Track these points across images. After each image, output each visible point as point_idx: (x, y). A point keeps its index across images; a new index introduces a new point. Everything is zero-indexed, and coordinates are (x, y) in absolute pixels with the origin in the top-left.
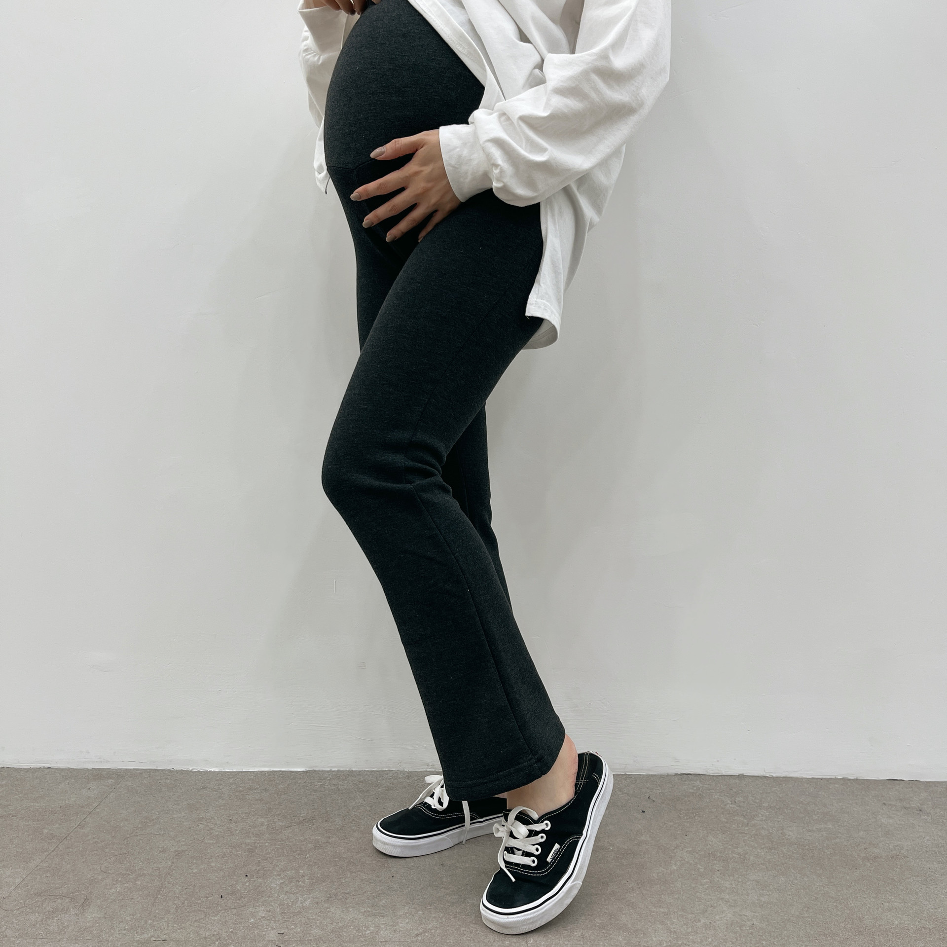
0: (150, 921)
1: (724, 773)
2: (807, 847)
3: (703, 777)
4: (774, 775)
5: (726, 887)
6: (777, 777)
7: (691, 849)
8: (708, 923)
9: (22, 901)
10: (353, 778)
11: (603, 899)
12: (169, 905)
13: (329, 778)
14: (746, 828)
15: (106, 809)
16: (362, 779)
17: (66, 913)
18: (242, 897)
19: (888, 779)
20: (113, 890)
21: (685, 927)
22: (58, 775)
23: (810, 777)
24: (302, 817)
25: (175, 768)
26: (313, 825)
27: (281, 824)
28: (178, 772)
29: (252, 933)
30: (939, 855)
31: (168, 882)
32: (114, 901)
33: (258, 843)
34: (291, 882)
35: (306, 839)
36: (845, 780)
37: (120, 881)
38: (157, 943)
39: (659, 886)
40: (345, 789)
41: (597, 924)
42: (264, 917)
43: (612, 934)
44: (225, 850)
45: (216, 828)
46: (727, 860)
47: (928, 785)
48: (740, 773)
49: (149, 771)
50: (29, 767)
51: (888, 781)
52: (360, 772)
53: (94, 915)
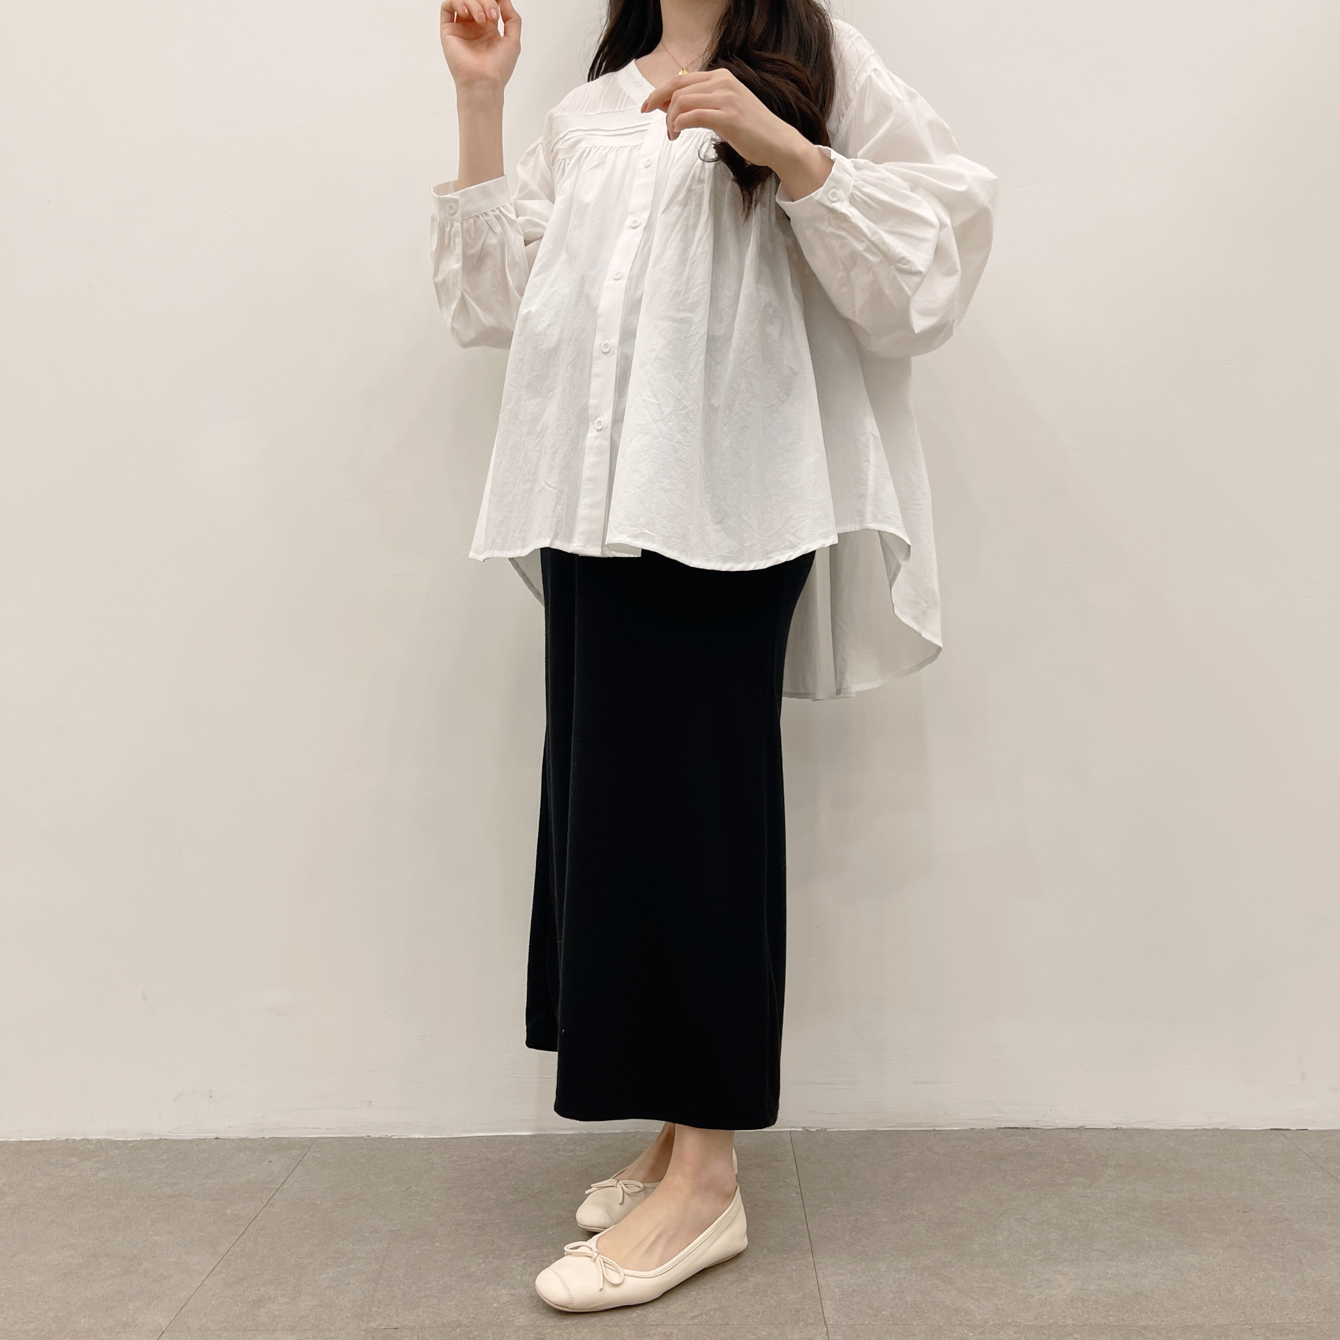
0: (375, 1309)
1: (1060, 1126)
2: (1165, 1211)
3: (1032, 1131)
4: (1124, 1127)
5: (1065, 1259)
6: (1127, 1130)
7: (1020, 1216)
8: (1044, 1300)
9: (219, 1290)
10: (594, 1142)
11: (914, 1275)
12: (395, 1289)
13: (562, 1143)
14: (1090, 1191)
15: (296, 1185)
16: (604, 1143)
17: (274, 1302)
18: (478, 1281)
19: (1270, 1128)
20: (324, 1275)
21: (1015, 1303)
22: (229, 1146)
23: (1171, 1128)
24: (537, 1189)
25: (372, 1136)
26: (552, 1197)
27: (512, 1197)
28: (374, 1139)
29: (498, 1319)
30: (1329, 1216)
31: (388, 1265)
32: (328, 1287)
33: (488, 1220)
34: (535, 1262)
35: (545, 1214)
36: (1215, 1130)
37: (331, 1266)
38: (388, 1331)
39: (981, 1259)
40: (584, 1155)
41: (909, 1302)
42: (507, 1302)
43: (926, 1313)
44: (448, 1228)
45: (433, 1204)
46: (1065, 1229)
47: (1321, 1134)
48: (1082, 1125)
49: (338, 1139)
50: (192, 1138)
51: (1269, 1131)
52: (599, 1134)
53: (307, 1303)
